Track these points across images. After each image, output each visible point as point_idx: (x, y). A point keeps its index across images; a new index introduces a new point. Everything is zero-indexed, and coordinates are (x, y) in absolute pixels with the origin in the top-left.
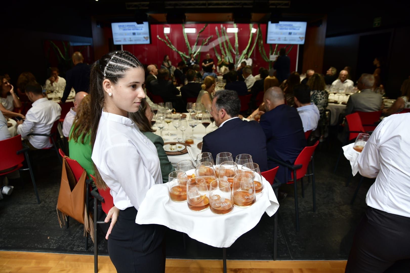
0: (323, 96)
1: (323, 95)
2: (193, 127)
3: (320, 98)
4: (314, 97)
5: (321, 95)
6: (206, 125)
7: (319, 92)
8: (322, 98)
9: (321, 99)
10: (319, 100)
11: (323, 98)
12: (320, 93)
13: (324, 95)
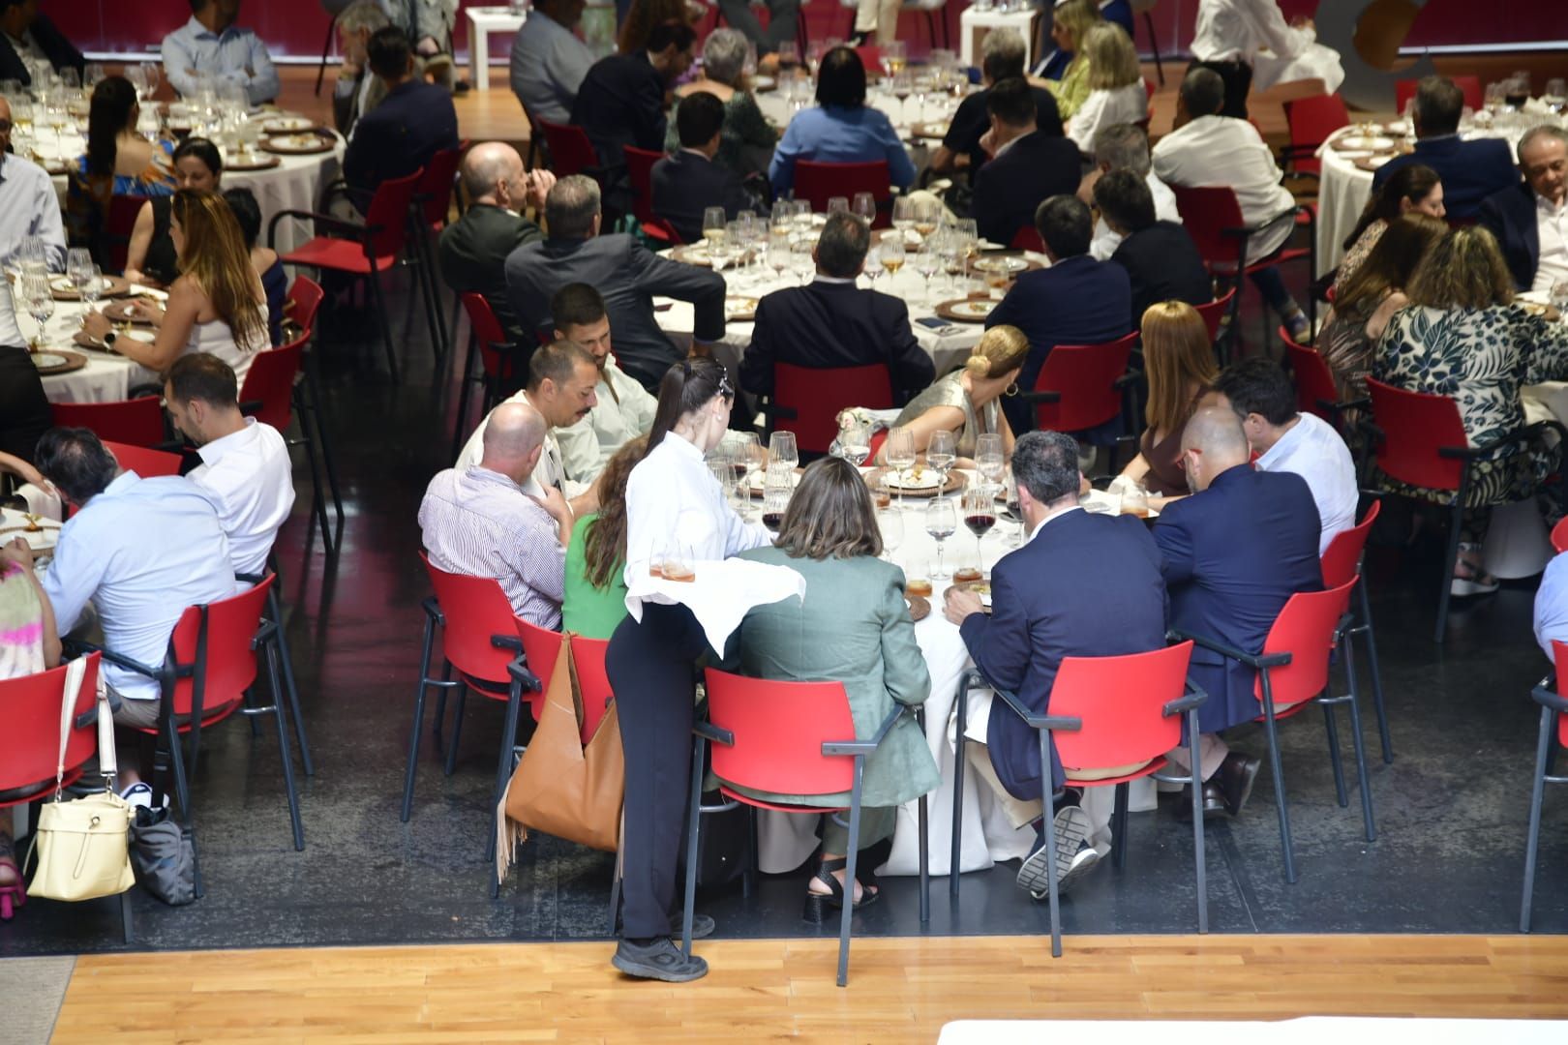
0: (1488, 332)
1: (1489, 325)
2: (940, 537)
3: (1472, 341)
4: (1443, 337)
5: (1478, 327)
6: (980, 525)
7: (1471, 314)
8: (1484, 342)
9: (1479, 347)
10: (1472, 351)
11: (1491, 340)
12: (1479, 316)
13: (1496, 325)
